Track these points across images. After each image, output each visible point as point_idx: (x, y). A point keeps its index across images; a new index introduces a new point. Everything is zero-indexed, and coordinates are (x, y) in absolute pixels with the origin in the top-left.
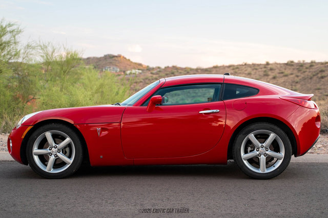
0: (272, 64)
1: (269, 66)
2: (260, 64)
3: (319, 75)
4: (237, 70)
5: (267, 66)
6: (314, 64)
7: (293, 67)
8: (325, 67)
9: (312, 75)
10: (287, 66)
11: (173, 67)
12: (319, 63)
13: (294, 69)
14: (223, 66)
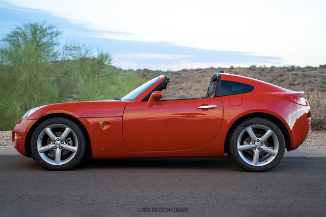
0: (236, 68)
1: (234, 70)
2: (226, 68)
3: (279, 79)
4: (205, 73)
5: (231, 70)
6: (273, 69)
7: (255, 71)
8: (284, 72)
9: (272, 79)
10: (250, 71)
11: (145, 70)
12: (278, 68)
13: (256, 73)
14: (191, 70)
